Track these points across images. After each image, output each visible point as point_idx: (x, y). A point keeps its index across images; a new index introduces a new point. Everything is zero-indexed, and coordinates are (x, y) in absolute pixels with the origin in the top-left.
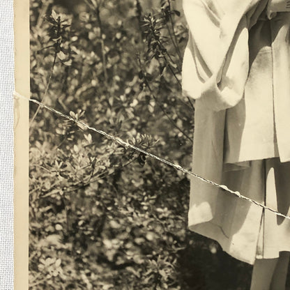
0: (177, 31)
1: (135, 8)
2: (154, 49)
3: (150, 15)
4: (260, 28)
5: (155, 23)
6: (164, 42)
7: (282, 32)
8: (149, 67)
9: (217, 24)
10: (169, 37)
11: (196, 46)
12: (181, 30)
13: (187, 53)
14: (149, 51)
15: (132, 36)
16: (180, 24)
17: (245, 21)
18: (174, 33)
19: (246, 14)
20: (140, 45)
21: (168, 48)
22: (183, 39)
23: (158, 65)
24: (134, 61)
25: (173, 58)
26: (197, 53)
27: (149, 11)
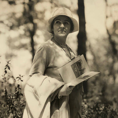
0: (21, 102)
1: (5, 92)
2: (11, 109)
3: (10, 95)
4: (55, 102)
5: (12, 98)
6: (16, 106)
7: (64, 104)
8: (9, 117)
9: (38, 99)
10: (18, 104)
11: (29, 108)
12: (23, 101)
13: (25, 111)
14: (9, 110)
15: (3, 103)
16: (23, 99)
17: (49, 99)
18: (20, 103)
19: (50, 96)
20: (6, 107)
21: (17, 109)
22: (24, 105)
23: (13, 116)
24: (3, 114)
25: (19, 113)
26: (29, 112)
27: (10, 94)
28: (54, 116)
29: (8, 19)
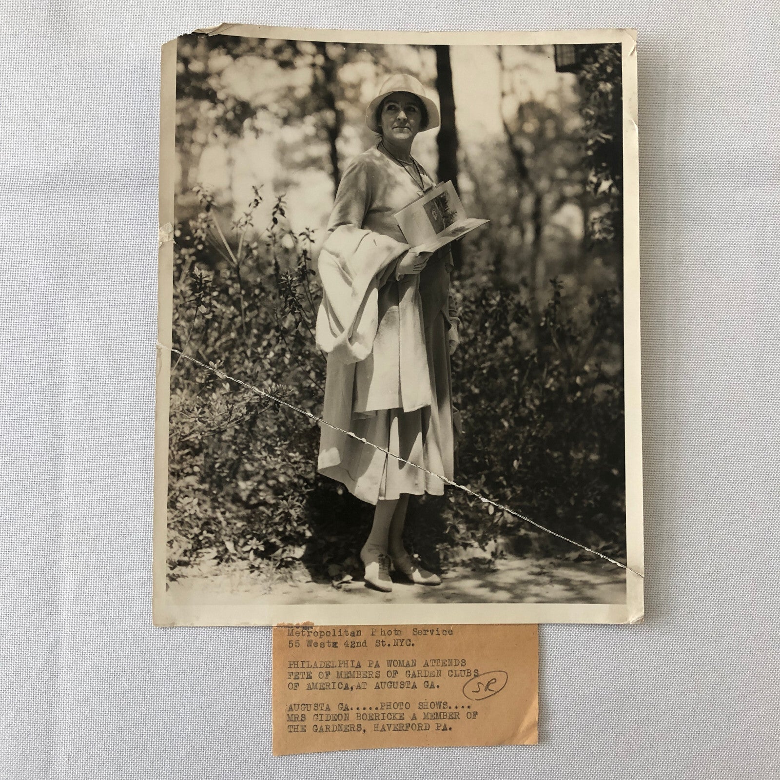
0: (313, 289)
1: (274, 267)
2: (290, 305)
3: (287, 273)
4: (388, 290)
5: (292, 281)
6: (300, 298)
7: (409, 293)
8: (285, 322)
9: (350, 284)
10: (305, 294)
11: (330, 304)
12: (316, 288)
13: (322, 310)
14: (285, 307)
15: (270, 292)
16: (315, 282)
17: (375, 282)
18: (309, 291)
19: (377, 276)
20: (277, 301)
21: (304, 305)
22: (318, 296)
23: (294, 320)
24: (271, 316)
25: (307, 313)
26: (330, 310)
27: (286, 270)
28: (387, 320)
29: (277, 101)
